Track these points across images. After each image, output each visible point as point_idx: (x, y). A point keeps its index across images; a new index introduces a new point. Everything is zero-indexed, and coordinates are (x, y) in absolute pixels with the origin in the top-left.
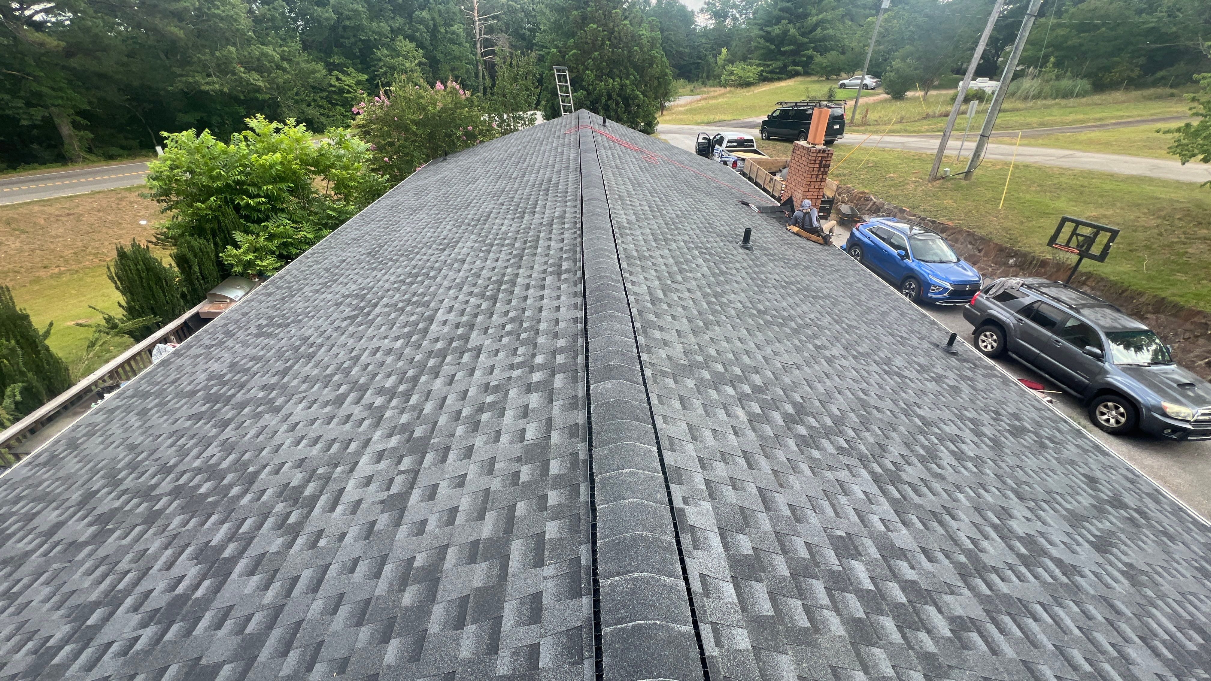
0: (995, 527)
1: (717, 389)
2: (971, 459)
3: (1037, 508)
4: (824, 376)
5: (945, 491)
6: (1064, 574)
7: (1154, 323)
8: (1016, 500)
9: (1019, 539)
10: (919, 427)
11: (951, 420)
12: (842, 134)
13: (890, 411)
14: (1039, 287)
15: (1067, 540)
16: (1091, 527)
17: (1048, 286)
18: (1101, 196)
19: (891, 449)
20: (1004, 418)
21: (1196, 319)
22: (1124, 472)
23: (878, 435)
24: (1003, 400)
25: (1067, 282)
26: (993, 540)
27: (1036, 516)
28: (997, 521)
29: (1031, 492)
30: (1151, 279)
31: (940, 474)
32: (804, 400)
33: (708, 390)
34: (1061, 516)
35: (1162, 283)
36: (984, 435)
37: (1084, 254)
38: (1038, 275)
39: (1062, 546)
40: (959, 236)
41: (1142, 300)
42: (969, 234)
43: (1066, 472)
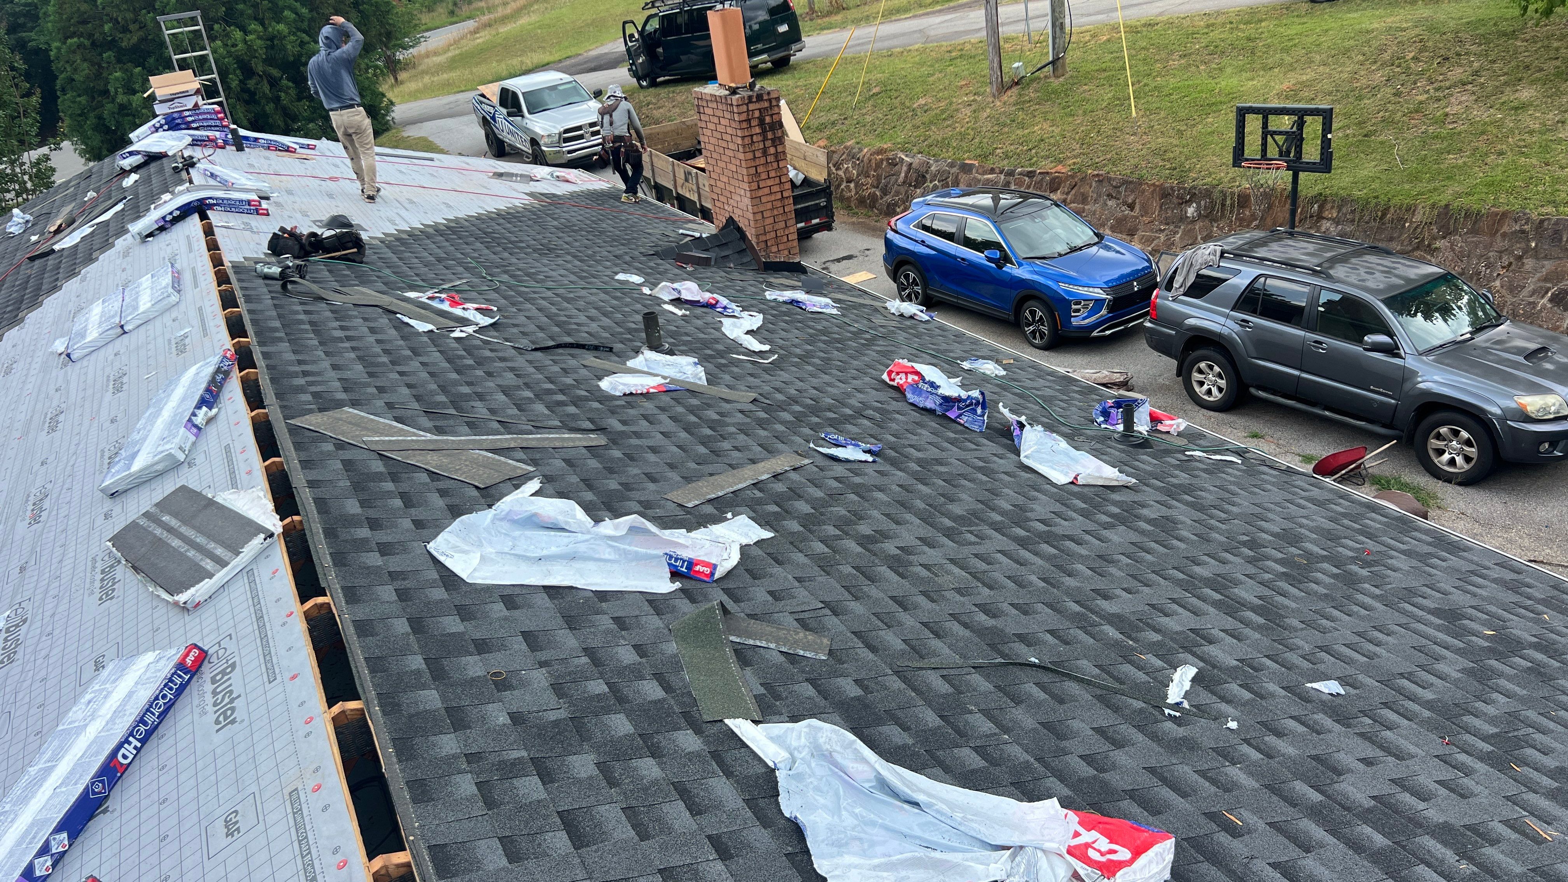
0: (1315, 813)
1: (655, 753)
2: (1232, 673)
3: (1378, 727)
4: (895, 607)
5: (1203, 774)
6: (1463, 855)
7: (1450, 255)
8: (1337, 727)
9: (1365, 815)
10: (1117, 644)
11: (1174, 601)
12: (799, 39)
13: (1052, 632)
14: (1251, 249)
15: (1447, 774)
16: (1477, 722)
17: (1263, 243)
18: (1286, 50)
19: (1076, 724)
20: (1269, 551)
21: (1505, 229)
22: (1497, 573)
23: (1039, 704)
24: (1258, 510)
25: (1293, 226)
26: (1321, 845)
27: (1381, 747)
28: (1315, 797)
29: (1359, 697)
30: (1414, 178)
31: (1184, 739)
32: (865, 688)
33: (634, 763)
34: (1423, 723)
35: (1432, 179)
36: (1243, 604)
37: (1296, 166)
38: (1244, 224)
39: (1443, 791)
40: (1085, 189)
41: (1417, 218)
42: (1101, 180)
43: (1404, 620)
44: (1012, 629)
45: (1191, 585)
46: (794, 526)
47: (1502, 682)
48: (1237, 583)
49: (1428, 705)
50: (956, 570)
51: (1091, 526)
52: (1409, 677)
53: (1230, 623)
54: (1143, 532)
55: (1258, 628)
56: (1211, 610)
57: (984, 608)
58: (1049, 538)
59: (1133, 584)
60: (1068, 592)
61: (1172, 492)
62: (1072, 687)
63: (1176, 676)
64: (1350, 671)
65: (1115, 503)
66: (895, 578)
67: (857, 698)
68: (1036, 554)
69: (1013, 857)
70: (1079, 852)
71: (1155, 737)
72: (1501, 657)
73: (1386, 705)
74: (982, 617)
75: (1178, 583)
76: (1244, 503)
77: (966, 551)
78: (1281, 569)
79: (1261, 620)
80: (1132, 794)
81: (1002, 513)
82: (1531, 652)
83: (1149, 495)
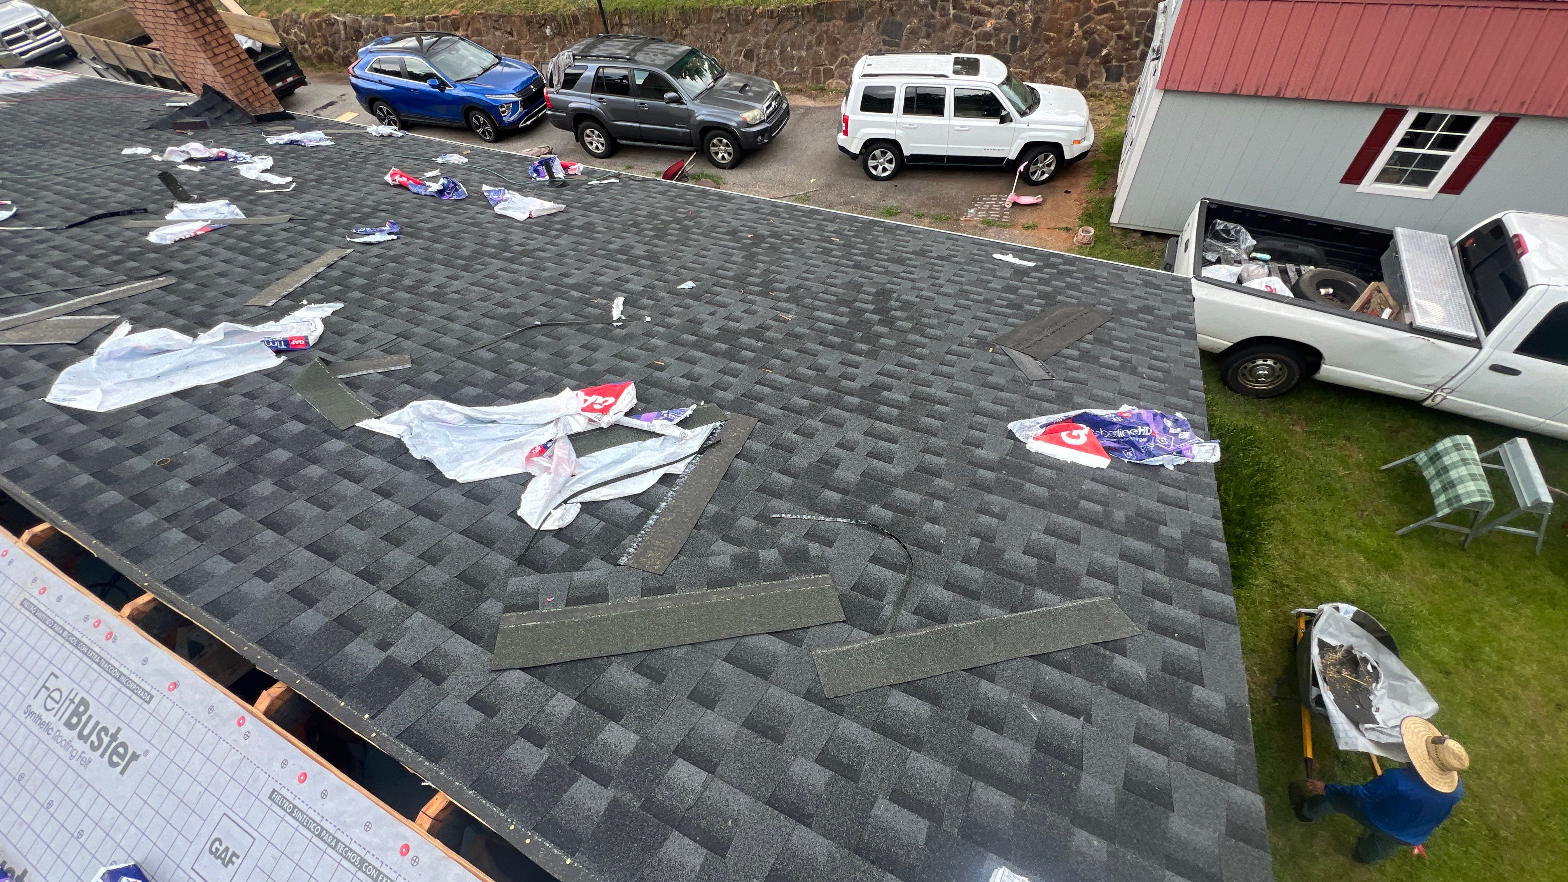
0: (695, 346)
1: (314, 461)
2: (642, 294)
3: (713, 296)
4: (445, 322)
5: (639, 347)
6: (758, 340)
8: (696, 303)
9: (716, 338)
10: (580, 299)
13: (543, 305)
14: (590, 51)
15: (746, 307)
16: (754, 279)
17: (594, 46)
19: (571, 348)
20: (645, 226)
22: (747, 205)
23: (548, 345)
24: (633, 205)
26: (700, 360)
27: (717, 305)
28: (693, 338)
29: (702, 285)
31: (627, 335)
32: (442, 373)
33: (302, 472)
34: (731, 287)
36: (639, 258)
39: (746, 315)
43: (714, 242)
44: (520, 311)
45: (610, 256)
46: (357, 295)
47: (760, 257)
48: (632, 247)
49: (732, 278)
50: (476, 288)
51: (548, 240)
52: (721, 268)
53: (635, 269)
54: (577, 235)
55: (649, 267)
56: (624, 265)
57: (499, 304)
58: (526, 253)
59: (580, 264)
60: (546, 280)
61: (587, 207)
62: (563, 330)
63: (615, 305)
64: (696, 274)
65: (558, 223)
66: (440, 305)
67: (440, 381)
68: (521, 264)
69: (556, 424)
70: (590, 409)
71: (612, 339)
72: (756, 245)
73: (714, 285)
74: (501, 310)
75: (603, 256)
76: (626, 203)
77: (479, 276)
78: (652, 233)
79: (649, 263)
80: (608, 371)
81: (494, 247)
82: (769, 240)
83: (575, 213)
